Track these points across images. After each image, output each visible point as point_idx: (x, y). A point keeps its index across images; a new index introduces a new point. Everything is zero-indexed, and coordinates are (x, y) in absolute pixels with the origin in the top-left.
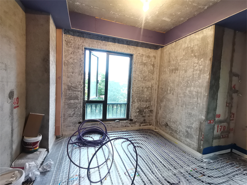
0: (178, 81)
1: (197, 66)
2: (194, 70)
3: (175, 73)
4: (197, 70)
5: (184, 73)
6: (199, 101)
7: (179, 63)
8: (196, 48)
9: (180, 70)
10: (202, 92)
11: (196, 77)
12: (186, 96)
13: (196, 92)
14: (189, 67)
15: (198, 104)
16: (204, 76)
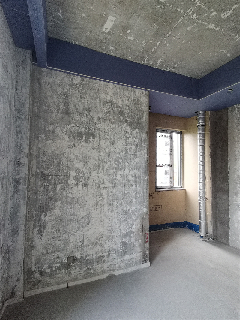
1: (130, 138)
2: (127, 143)
3: (86, 141)
4: (131, 144)
5: (109, 145)
6: (139, 188)
7: (95, 124)
8: (127, 110)
9: (99, 138)
10: (140, 175)
11: (131, 154)
12: (118, 185)
13: (133, 176)
14: (118, 137)
15: (138, 194)
16: (141, 153)
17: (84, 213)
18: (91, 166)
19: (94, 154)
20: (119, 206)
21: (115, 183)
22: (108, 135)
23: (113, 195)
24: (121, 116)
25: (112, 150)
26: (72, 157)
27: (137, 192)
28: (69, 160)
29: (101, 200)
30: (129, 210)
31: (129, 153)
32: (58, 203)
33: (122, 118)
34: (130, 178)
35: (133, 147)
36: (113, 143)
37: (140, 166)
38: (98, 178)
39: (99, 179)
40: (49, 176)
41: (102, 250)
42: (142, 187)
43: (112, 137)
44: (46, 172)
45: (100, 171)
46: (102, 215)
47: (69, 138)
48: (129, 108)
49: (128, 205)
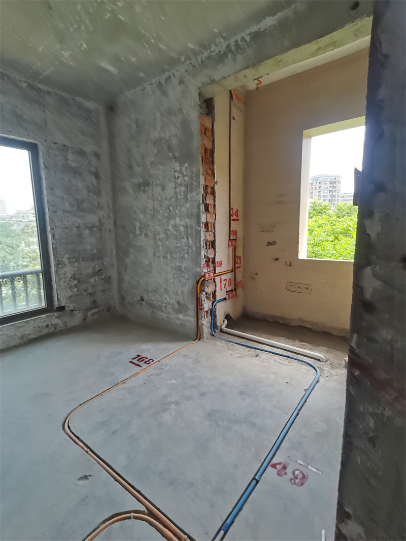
0: (152, 208)
1: (180, 177)
2: (177, 185)
3: (144, 191)
4: (181, 184)
6: (191, 242)
10: (192, 225)
11: (181, 199)
13: (184, 227)
21: (167, 235)
23: (167, 247)
26: (136, 209)
27: (189, 247)
31: (179, 197)
32: (132, 250)
35: (183, 189)
40: (125, 227)
42: (194, 240)
44: (124, 224)
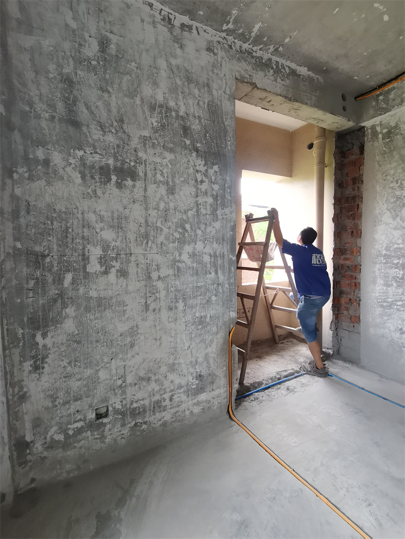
1: (205, 182)
2: (199, 192)
3: (119, 185)
4: (206, 193)
5: (164, 195)
6: (221, 278)
7: (135, 151)
8: (196, 126)
9: (145, 180)
10: (223, 253)
11: (206, 214)
12: (184, 272)
13: (211, 256)
14: (182, 179)
15: (220, 287)
16: (225, 212)
17: (122, 327)
18: (131, 236)
19: (137, 213)
20: (188, 310)
21: (179, 269)
22: (162, 174)
23: (177, 290)
24: (185, 137)
25: (172, 205)
26: (92, 217)
27: (218, 284)
28: (86, 225)
29: (155, 300)
30: (205, 317)
31: (203, 211)
32: (70, 311)
33: (188, 142)
34: (206, 259)
35: (210, 200)
36: (171, 191)
37: (223, 236)
38: (147, 259)
39: (148, 262)
40: (44, 256)
41: (160, 389)
42: (227, 275)
43: (170, 180)
44: (38, 249)
45: (149, 245)
46: (158, 328)
47: (83, 177)
48: (200, 121)
49: (203, 307)
